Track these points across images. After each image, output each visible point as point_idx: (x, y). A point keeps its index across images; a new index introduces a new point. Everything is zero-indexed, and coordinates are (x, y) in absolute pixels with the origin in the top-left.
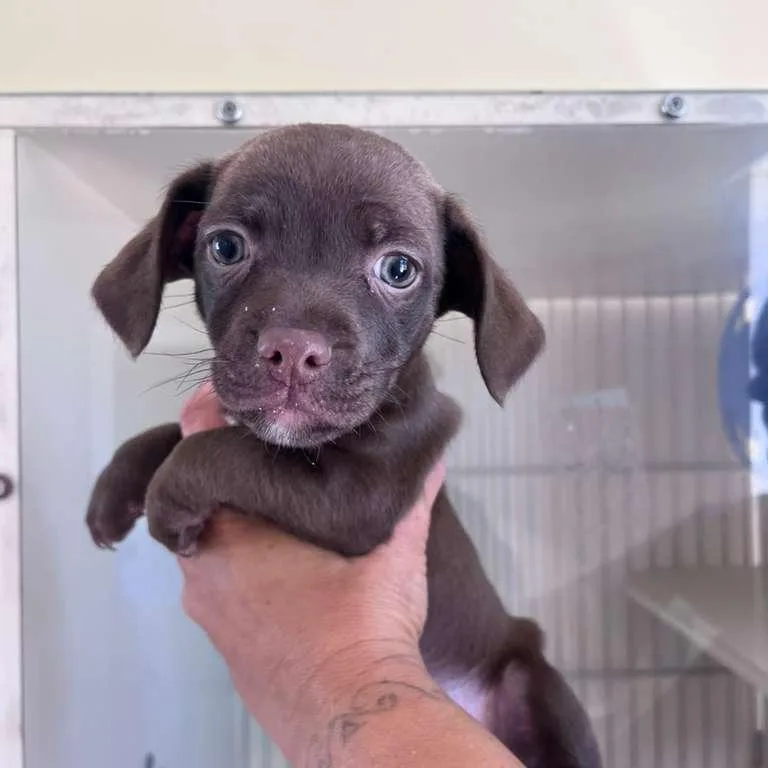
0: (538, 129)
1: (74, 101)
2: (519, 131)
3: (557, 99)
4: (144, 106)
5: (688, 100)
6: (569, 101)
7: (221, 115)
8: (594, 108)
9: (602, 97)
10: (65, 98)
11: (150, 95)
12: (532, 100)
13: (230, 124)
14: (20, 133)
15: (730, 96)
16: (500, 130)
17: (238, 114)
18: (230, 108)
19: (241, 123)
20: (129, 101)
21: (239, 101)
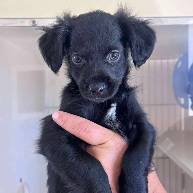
4: (13, 21)
7: (32, 24)
11: (15, 19)
13: (34, 26)
17: (36, 23)
18: (34, 22)
19: (37, 25)
20: (10, 20)
21: (36, 20)
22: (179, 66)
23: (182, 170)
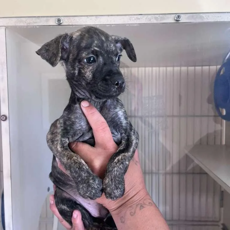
0: (141, 24)
1: (20, 19)
2: (135, 25)
3: (146, 16)
4: (37, 20)
5: (182, 16)
6: (149, 16)
7: (57, 22)
8: (156, 18)
9: (158, 15)
10: (17, 18)
12: (139, 16)
13: (60, 24)
14: (7, 28)
15: (194, 14)
16: (130, 25)
17: (62, 22)
18: (59, 20)
19: (62, 24)
20: (34, 18)
21: (62, 18)
22: (222, 73)
23: (221, 187)
